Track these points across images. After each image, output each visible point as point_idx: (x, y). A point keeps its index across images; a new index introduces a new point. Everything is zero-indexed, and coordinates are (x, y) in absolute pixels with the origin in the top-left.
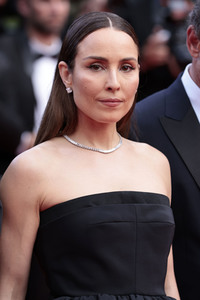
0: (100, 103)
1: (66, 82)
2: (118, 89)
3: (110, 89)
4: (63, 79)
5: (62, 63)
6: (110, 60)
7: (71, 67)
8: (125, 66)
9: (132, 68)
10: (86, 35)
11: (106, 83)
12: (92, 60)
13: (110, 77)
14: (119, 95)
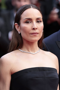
4: (17, 29)
5: (16, 23)
11: (32, 27)
13: (33, 25)
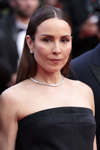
0: (49, 61)
1: (30, 47)
2: (60, 53)
3: (55, 53)
4: (29, 45)
5: (28, 36)
6: (55, 37)
7: (33, 39)
8: (64, 39)
9: (68, 41)
10: (42, 22)
11: (53, 49)
12: (45, 37)
13: (55, 47)
14: (60, 57)
